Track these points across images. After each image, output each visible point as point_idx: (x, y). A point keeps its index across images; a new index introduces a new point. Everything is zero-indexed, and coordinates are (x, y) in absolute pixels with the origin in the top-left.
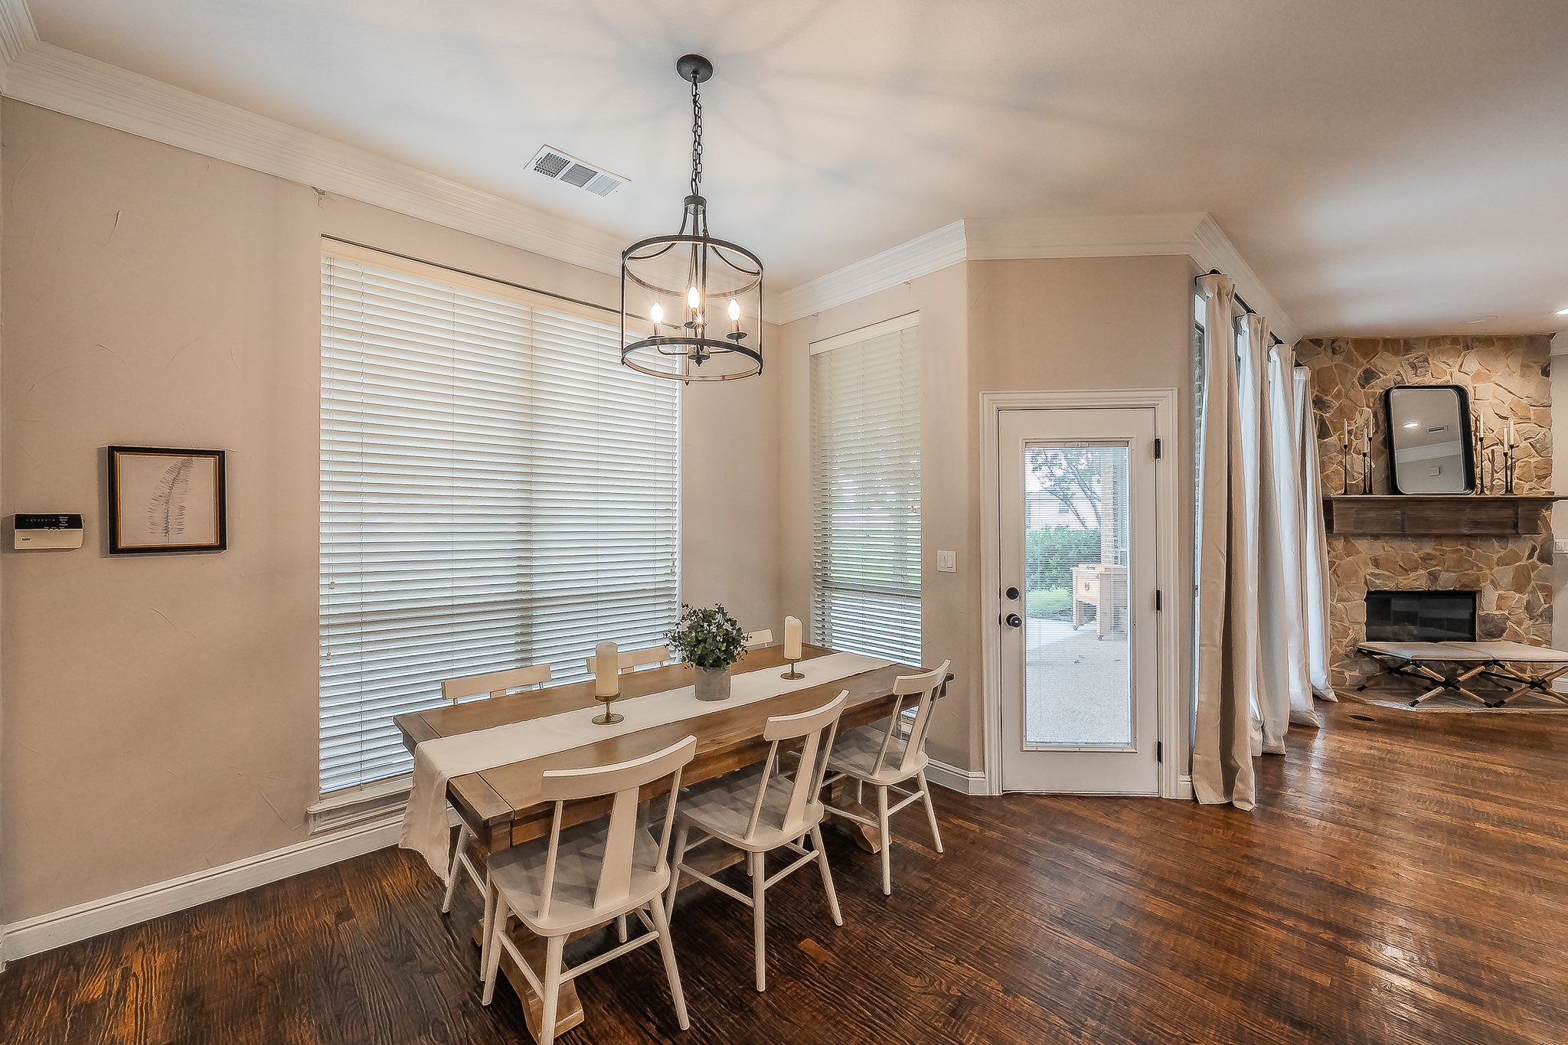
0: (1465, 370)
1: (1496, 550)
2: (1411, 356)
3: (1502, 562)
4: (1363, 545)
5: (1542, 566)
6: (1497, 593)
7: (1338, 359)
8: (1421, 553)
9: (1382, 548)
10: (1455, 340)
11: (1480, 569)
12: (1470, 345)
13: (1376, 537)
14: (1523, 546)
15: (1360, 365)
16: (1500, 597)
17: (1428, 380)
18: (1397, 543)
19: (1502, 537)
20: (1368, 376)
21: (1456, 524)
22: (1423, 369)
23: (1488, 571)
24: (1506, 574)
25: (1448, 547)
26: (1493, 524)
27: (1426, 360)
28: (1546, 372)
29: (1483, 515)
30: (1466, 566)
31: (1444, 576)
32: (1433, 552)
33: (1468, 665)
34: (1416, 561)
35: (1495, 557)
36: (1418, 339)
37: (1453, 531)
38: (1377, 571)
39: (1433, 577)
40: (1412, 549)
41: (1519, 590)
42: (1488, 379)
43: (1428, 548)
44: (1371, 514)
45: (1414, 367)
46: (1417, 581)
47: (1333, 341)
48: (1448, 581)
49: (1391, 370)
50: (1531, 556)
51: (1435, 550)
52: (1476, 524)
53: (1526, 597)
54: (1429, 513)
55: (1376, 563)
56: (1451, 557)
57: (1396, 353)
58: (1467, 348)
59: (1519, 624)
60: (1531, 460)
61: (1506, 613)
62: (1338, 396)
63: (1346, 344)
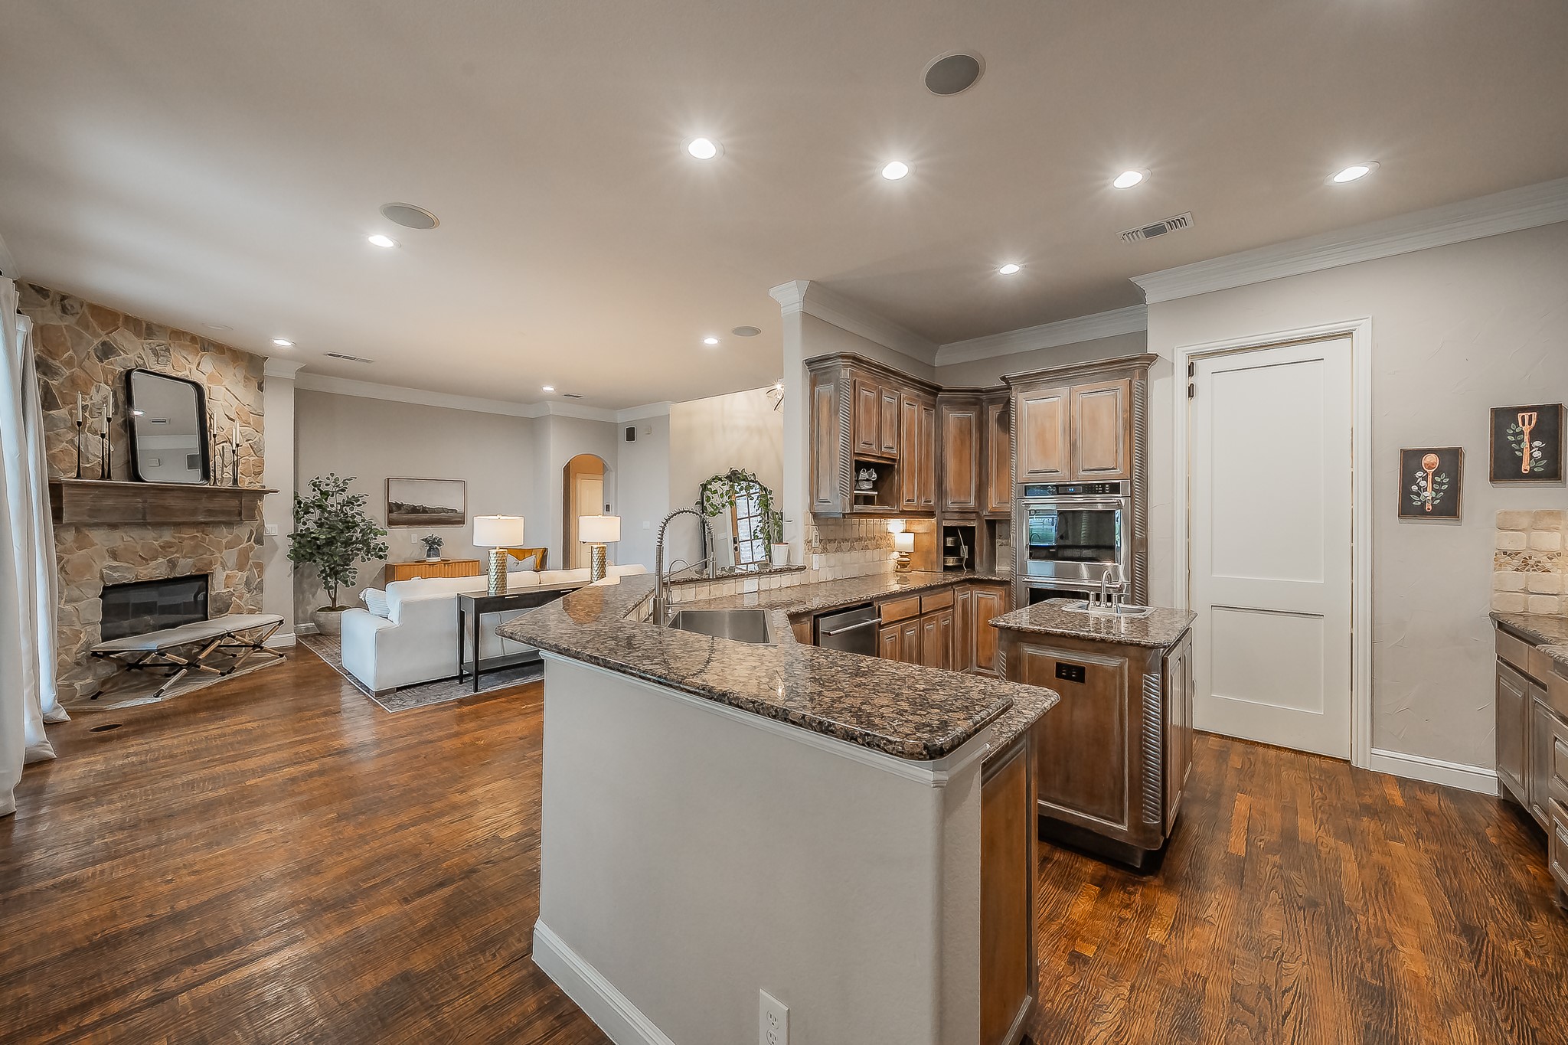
0: (203, 369)
1: (224, 535)
2: (154, 342)
3: (230, 546)
4: (99, 537)
5: (257, 547)
6: (224, 573)
7: (70, 320)
8: (161, 541)
9: (121, 539)
10: (194, 339)
11: (212, 553)
12: (206, 347)
13: (113, 526)
14: (243, 531)
15: (96, 335)
16: (227, 577)
17: (168, 370)
18: (137, 533)
19: (229, 524)
20: (107, 351)
21: (194, 512)
22: (165, 359)
23: (218, 555)
24: (231, 556)
25: (187, 533)
26: (223, 512)
27: (167, 350)
28: (261, 388)
29: (217, 504)
30: (200, 552)
31: (182, 562)
32: (173, 540)
33: (203, 645)
34: (157, 550)
35: (224, 541)
36: (160, 327)
37: (193, 519)
38: (115, 564)
39: (173, 564)
40: (152, 538)
41: (241, 568)
42: (220, 383)
43: (168, 535)
44: (110, 502)
45: (156, 354)
46: (156, 570)
47: (63, 298)
48: (186, 567)
49: (133, 351)
50: (249, 540)
51: (174, 537)
52: (210, 512)
53: (245, 574)
54: (171, 501)
55: (114, 555)
56: (188, 544)
57: (138, 335)
58: (204, 349)
59: (240, 598)
60: (251, 459)
61: (231, 590)
62: (69, 363)
63: (82, 306)
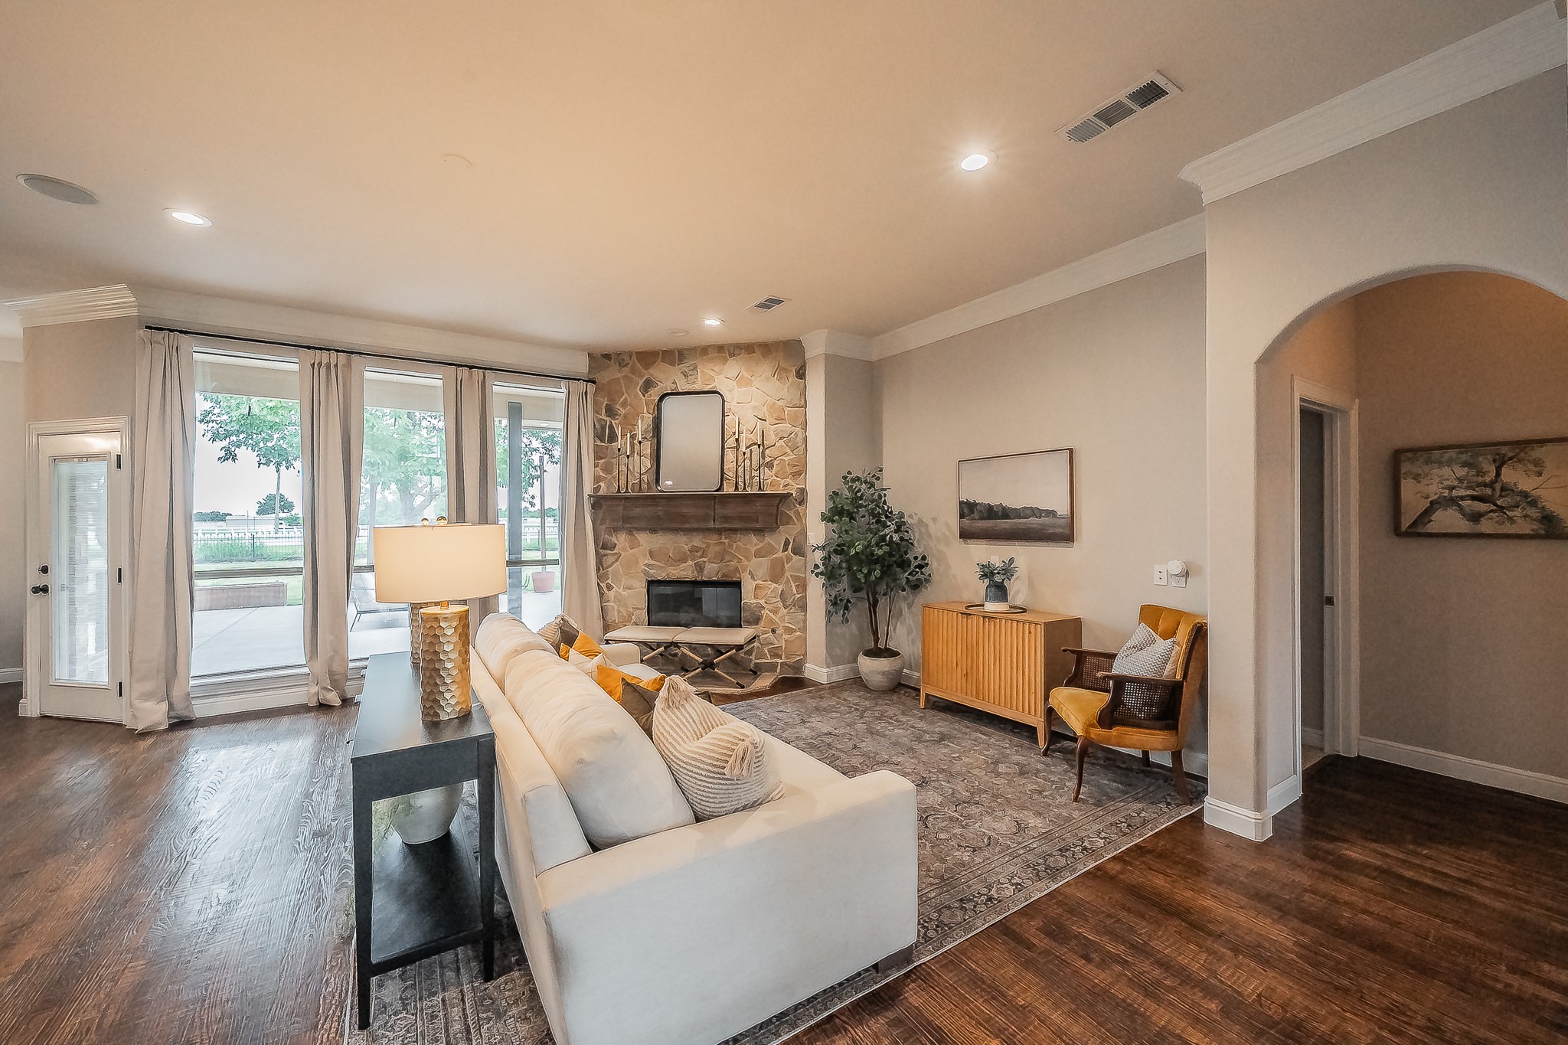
0: (725, 377)
1: (753, 542)
2: (684, 367)
3: (758, 554)
4: (643, 538)
5: (796, 558)
6: (754, 583)
7: (626, 371)
8: (690, 546)
9: (658, 541)
10: (720, 349)
11: (740, 561)
12: (732, 351)
13: (654, 531)
14: (776, 540)
15: (641, 376)
16: (757, 587)
17: (697, 387)
18: (670, 537)
19: (759, 531)
20: (648, 386)
21: (706, 518)
22: (694, 377)
23: (746, 563)
24: (761, 566)
25: (713, 539)
26: (741, 519)
27: (695, 368)
28: (801, 376)
29: (729, 510)
30: (727, 558)
31: (709, 566)
32: (700, 545)
34: (685, 553)
35: (753, 550)
36: (691, 349)
37: (703, 525)
38: (653, 562)
39: (700, 568)
40: (683, 542)
41: (775, 579)
42: (749, 383)
43: (697, 541)
44: (637, 511)
45: (686, 376)
46: (687, 571)
47: (619, 355)
48: (711, 571)
49: (668, 377)
50: (785, 549)
51: (703, 543)
52: (726, 519)
53: (780, 588)
54: (688, 510)
55: (652, 554)
56: (714, 550)
57: (672, 364)
58: (732, 355)
59: (775, 612)
60: (786, 459)
61: (762, 602)
62: (624, 404)
63: (630, 356)
